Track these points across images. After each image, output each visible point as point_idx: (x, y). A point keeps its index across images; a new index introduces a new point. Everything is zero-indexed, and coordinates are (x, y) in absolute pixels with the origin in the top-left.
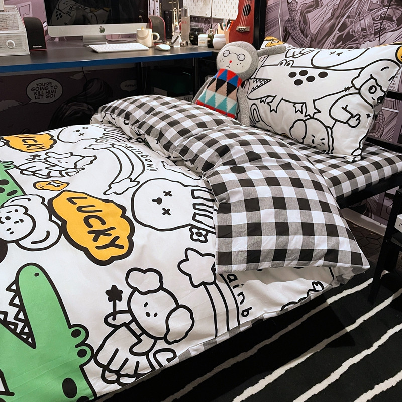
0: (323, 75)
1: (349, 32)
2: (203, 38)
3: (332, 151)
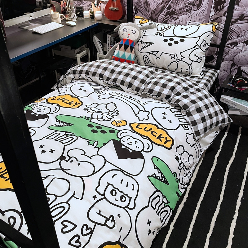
0: (182, 40)
1: (172, 10)
2: (87, 13)
3: (191, 74)
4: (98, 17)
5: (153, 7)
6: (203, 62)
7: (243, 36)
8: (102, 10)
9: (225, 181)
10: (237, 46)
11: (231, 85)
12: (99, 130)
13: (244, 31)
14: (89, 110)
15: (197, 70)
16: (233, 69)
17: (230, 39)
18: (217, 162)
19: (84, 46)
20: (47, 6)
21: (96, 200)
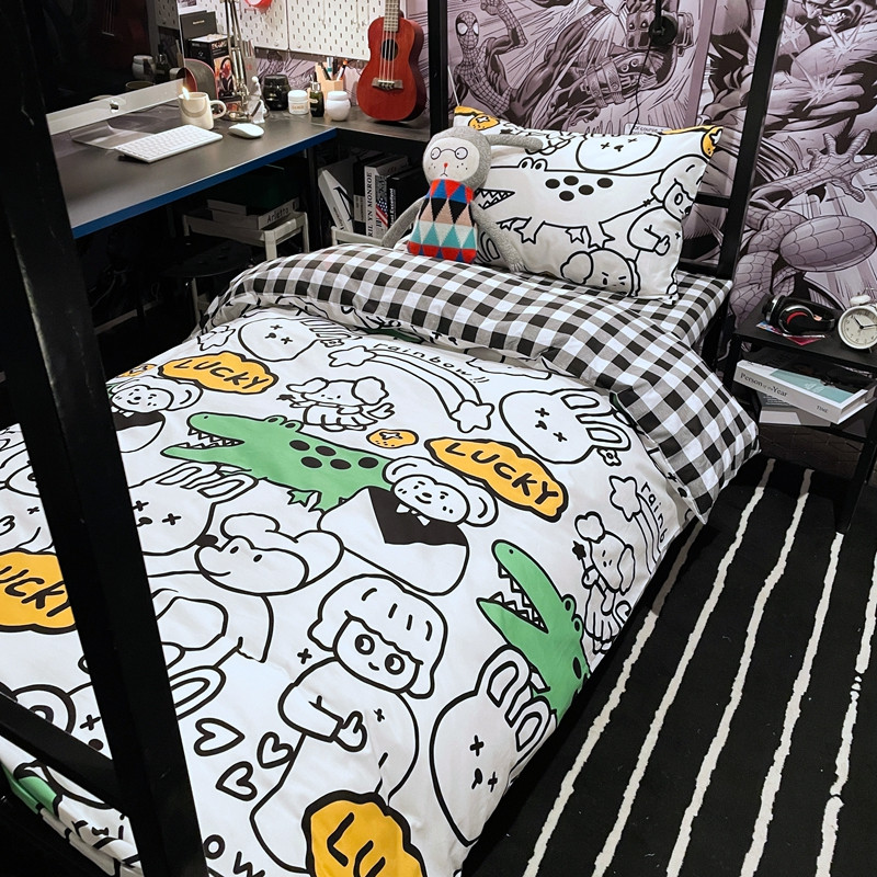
0: (605, 184)
1: (578, 89)
2: (298, 98)
3: (637, 292)
4: (336, 110)
5: (515, 81)
6: (675, 252)
7: (808, 171)
8: (350, 87)
9: (750, 643)
10: (790, 202)
11: (769, 328)
12: (325, 460)
13: (810, 153)
14: (298, 398)
15: (655, 280)
16: (780, 277)
17: (767, 182)
18: (725, 582)
19: (288, 205)
20: (168, 72)
21: (310, 663)
